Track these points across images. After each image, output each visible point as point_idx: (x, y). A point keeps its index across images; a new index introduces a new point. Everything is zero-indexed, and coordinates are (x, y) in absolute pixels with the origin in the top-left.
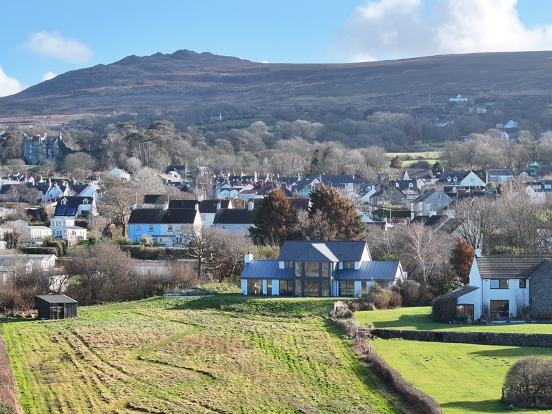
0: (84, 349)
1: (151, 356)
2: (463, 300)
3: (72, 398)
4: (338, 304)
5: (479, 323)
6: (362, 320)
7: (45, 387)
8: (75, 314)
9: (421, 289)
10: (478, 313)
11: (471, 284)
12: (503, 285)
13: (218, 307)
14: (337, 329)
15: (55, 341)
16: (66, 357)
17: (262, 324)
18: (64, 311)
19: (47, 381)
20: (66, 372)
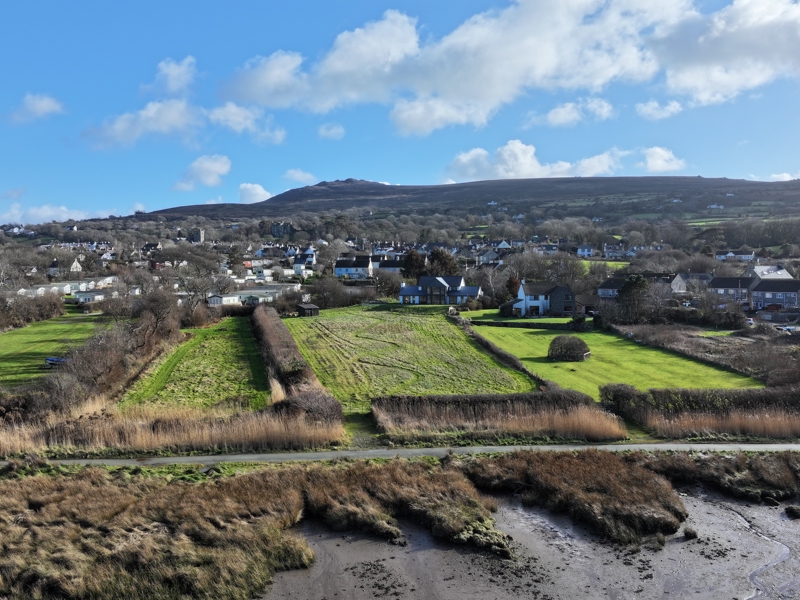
0: (327, 332)
1: (362, 335)
2: (516, 306)
3: (329, 357)
4: (451, 308)
5: (524, 317)
6: (465, 316)
7: (313, 351)
8: (318, 314)
9: (492, 301)
10: (523, 312)
11: (519, 297)
12: (536, 298)
13: (389, 310)
14: (454, 321)
15: (310, 327)
16: (319, 336)
17: (415, 319)
18: (313, 313)
19: (313, 348)
20: (321, 343)
